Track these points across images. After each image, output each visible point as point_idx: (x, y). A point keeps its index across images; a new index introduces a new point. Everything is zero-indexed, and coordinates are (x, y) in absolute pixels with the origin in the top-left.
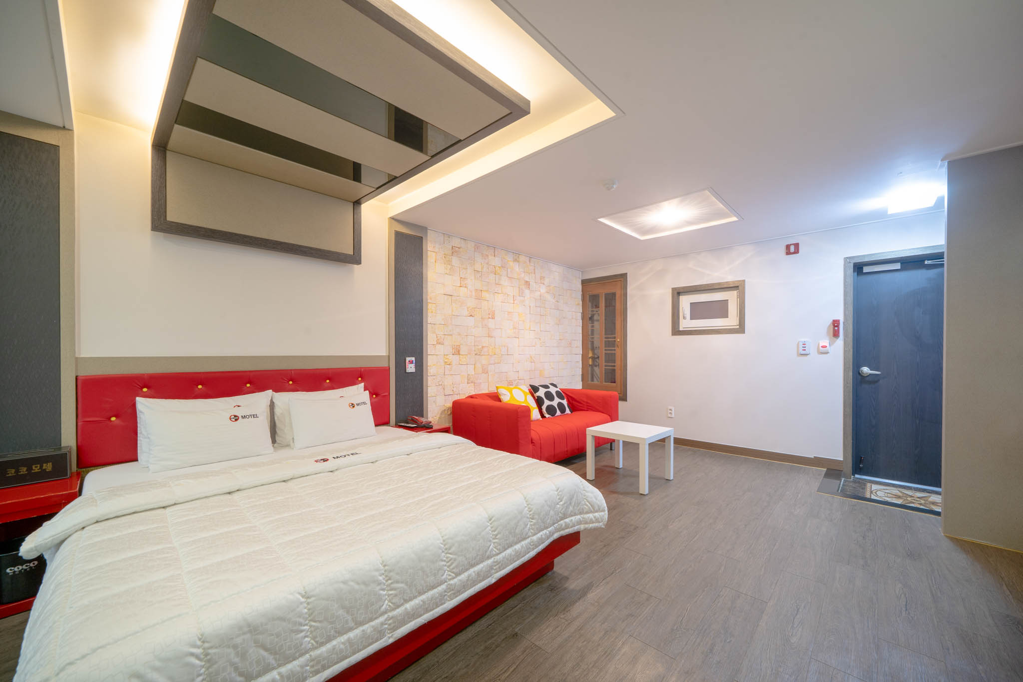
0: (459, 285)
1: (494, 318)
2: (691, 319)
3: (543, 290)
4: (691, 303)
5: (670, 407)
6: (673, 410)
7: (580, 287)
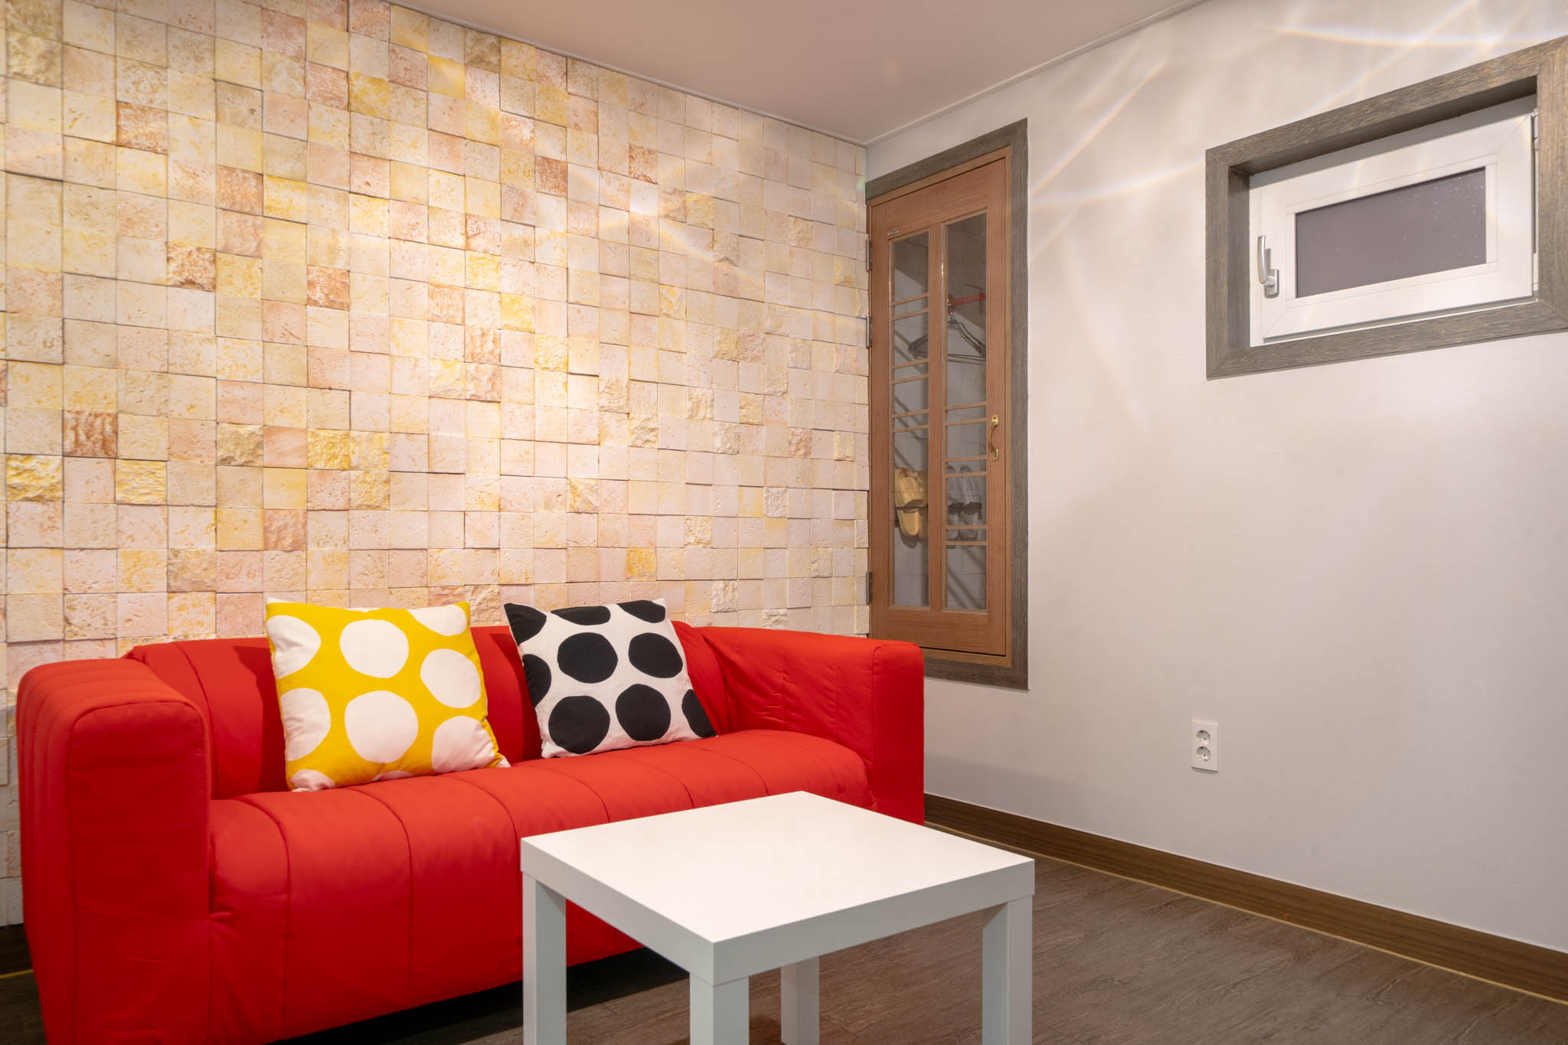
0: (110, 137)
1: (345, 307)
2: (1299, 294)
3: (646, 207)
4: (1298, 215)
5: (1200, 723)
6: (1213, 733)
7: (859, 211)
